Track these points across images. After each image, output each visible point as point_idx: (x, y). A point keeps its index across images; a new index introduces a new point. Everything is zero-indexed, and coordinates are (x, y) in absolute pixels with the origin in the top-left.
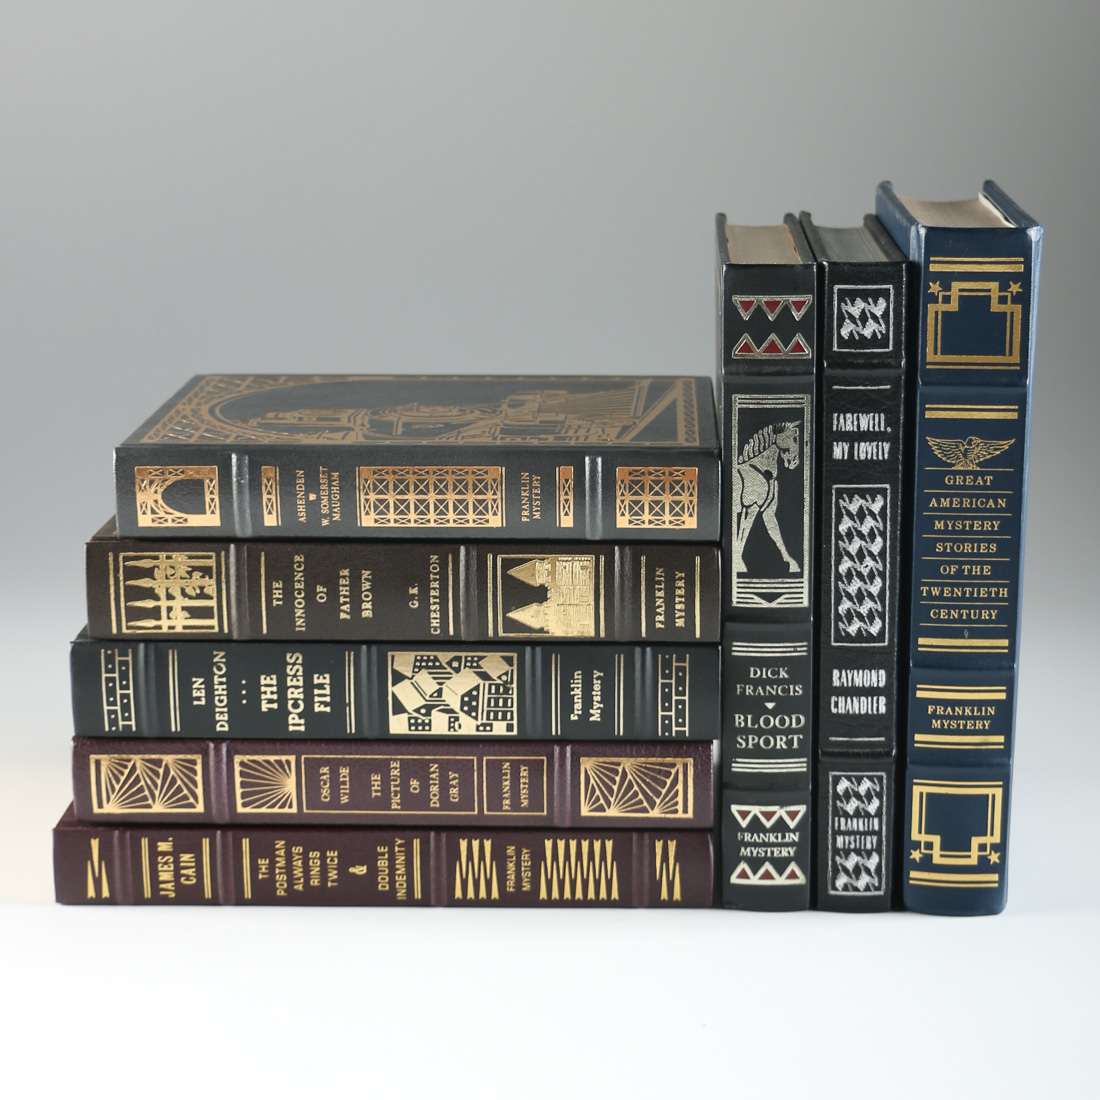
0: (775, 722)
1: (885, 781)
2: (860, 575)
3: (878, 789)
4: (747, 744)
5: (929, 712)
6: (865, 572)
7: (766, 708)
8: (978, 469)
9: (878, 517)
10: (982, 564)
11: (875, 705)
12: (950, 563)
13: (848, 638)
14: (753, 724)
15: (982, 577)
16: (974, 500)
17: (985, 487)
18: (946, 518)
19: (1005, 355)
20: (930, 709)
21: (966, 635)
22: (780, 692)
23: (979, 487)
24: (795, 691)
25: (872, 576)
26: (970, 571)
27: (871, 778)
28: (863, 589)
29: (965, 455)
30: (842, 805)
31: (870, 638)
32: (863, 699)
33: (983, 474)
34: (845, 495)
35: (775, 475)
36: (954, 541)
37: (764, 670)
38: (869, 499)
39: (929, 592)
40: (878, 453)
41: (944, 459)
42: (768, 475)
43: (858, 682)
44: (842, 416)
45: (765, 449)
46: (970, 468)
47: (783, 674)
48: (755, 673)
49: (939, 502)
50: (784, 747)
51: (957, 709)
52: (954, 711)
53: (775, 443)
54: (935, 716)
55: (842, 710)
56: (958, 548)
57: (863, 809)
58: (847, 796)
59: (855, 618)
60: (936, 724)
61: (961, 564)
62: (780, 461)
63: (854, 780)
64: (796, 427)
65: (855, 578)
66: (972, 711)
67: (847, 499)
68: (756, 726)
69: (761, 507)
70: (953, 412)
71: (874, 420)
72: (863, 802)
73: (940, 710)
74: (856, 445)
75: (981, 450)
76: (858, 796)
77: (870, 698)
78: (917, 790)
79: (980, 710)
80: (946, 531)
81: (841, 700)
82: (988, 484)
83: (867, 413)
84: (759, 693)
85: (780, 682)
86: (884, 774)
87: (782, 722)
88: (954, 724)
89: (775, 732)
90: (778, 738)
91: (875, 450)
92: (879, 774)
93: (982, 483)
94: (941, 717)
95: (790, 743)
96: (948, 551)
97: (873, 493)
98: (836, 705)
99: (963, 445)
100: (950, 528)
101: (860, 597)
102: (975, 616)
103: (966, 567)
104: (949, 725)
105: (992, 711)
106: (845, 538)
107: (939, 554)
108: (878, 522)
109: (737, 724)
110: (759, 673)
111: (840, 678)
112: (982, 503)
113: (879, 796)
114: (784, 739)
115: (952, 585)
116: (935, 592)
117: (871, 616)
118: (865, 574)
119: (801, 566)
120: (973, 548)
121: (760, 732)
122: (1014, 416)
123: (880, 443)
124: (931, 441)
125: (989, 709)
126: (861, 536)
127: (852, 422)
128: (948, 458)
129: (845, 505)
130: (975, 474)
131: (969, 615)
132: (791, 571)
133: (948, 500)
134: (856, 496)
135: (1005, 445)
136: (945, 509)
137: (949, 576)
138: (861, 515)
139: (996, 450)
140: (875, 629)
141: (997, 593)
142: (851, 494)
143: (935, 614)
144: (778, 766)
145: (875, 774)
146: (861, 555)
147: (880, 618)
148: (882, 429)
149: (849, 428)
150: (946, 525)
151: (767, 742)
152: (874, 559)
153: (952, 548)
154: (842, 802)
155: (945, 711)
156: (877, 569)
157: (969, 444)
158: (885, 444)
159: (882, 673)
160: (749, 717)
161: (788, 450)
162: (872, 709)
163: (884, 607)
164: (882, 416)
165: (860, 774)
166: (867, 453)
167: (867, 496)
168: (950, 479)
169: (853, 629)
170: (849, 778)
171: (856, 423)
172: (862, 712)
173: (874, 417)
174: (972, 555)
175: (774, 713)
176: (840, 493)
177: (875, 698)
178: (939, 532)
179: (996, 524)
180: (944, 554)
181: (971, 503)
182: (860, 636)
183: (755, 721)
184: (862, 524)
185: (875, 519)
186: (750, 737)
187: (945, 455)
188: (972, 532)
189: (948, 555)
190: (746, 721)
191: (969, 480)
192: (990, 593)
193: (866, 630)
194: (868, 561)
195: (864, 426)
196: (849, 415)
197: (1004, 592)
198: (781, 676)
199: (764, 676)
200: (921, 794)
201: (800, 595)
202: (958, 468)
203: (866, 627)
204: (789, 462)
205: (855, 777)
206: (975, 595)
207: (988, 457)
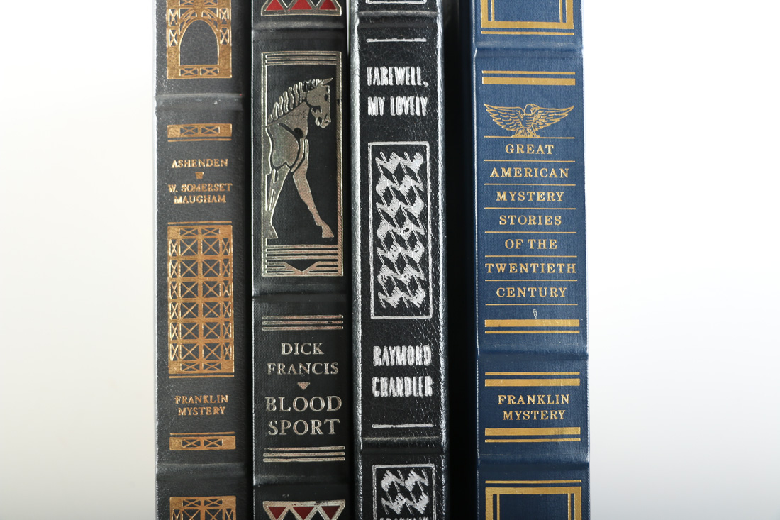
0: (309, 404)
1: (434, 474)
2: (400, 241)
3: (427, 484)
4: (280, 431)
5: (500, 402)
6: (406, 236)
7: (299, 388)
8: (539, 137)
9: (418, 177)
10: (548, 237)
11: (421, 386)
12: (514, 237)
13: (389, 310)
14: (285, 408)
15: (548, 252)
16: (536, 170)
17: (547, 157)
18: (507, 189)
19: (559, 21)
20: (501, 400)
21: (536, 315)
22: (314, 371)
23: (539, 157)
24: (330, 369)
25: (412, 241)
26: (536, 245)
27: (418, 471)
28: (404, 256)
29: (524, 123)
30: (387, 503)
31: (414, 310)
32: (407, 379)
33: (544, 143)
34: (382, 153)
35: (306, 133)
36: (517, 213)
37: (297, 345)
38: (408, 157)
39: (494, 269)
40: (415, 108)
41: (503, 127)
42: (298, 134)
43: (401, 360)
44: (376, 70)
45: (294, 107)
46: (530, 136)
47: (316, 350)
48: (287, 350)
49: (500, 172)
50: (320, 432)
51: (529, 398)
52: (526, 400)
53: (305, 100)
54: (506, 406)
55: (384, 394)
56: (522, 220)
57: (411, 507)
58: (393, 492)
59: (396, 288)
60: (507, 415)
61: (526, 237)
62: (311, 119)
63: (400, 473)
64: (327, 84)
65: (395, 243)
66: (545, 399)
67: (384, 157)
68: (290, 409)
69: (291, 168)
70: (511, 79)
71: (410, 74)
72: (411, 499)
73: (511, 400)
74: (392, 99)
75: (540, 117)
76: (405, 492)
77: (414, 378)
78: (489, 492)
79: (553, 399)
80: (508, 203)
81: (384, 381)
82: (549, 152)
83: (403, 65)
84: (291, 372)
85: (313, 359)
86: (432, 466)
87: (317, 404)
88: (527, 414)
89: (309, 415)
90: (313, 422)
91: (412, 105)
92: (427, 465)
93: (542, 153)
94: (514, 408)
95: (325, 428)
96: (512, 223)
97: (412, 151)
98: (378, 388)
99: (522, 113)
100: (513, 199)
101: (401, 263)
102: (543, 294)
103: (531, 242)
104: (522, 416)
105: (566, 399)
106: (383, 198)
107: (503, 228)
108: (417, 181)
109: (268, 408)
110: (291, 350)
111: (381, 356)
112: (544, 173)
113: (428, 490)
114: (320, 424)
115: (518, 261)
116: (501, 268)
117: (413, 285)
118: (406, 239)
119: (335, 231)
120: (537, 220)
121: (292, 417)
122: (572, 82)
123: (417, 98)
124: (489, 109)
125: (563, 397)
126: (400, 197)
127: (388, 76)
128: (508, 126)
129: (382, 163)
130: (536, 143)
131: (536, 293)
132: (324, 235)
133: (509, 169)
134: (394, 154)
135: (565, 112)
136: (507, 180)
137: (515, 251)
138: (400, 173)
139: (555, 117)
140: (418, 299)
141: (565, 269)
142: (388, 151)
143: (501, 292)
144: (313, 454)
145: (423, 465)
146: (400, 218)
147: (423, 287)
148: (419, 83)
149: (384, 82)
150: (508, 196)
151: (301, 427)
152: (415, 222)
153: (515, 221)
154: (387, 499)
155: (516, 400)
156: (418, 233)
157: (528, 111)
158: (422, 98)
159: (427, 349)
160: (282, 399)
161: (318, 108)
162: (418, 391)
163: (427, 276)
164: (419, 69)
165: (405, 466)
166: (404, 107)
167: (406, 154)
168: (510, 147)
169: (394, 300)
170: (394, 471)
171: (391, 76)
172: (408, 394)
173: (410, 70)
174: (537, 227)
175: (308, 394)
176: (376, 151)
177: (420, 378)
178: (501, 203)
179: (560, 195)
180: (508, 227)
181: (533, 173)
182: (402, 308)
183: (288, 403)
184: (400, 183)
185: (414, 178)
186: (283, 422)
187: (504, 123)
188: (535, 203)
189: (513, 228)
190: (278, 404)
191: (530, 148)
192: (557, 269)
193: (408, 301)
194: (408, 224)
195: (400, 80)
196: (384, 69)
197: (571, 268)
198: (315, 352)
199: (297, 353)
200: (495, 496)
201: (335, 263)
202: (519, 135)
203: (407, 297)
204: (320, 120)
205: (401, 469)
206: (543, 271)
207: (548, 125)
